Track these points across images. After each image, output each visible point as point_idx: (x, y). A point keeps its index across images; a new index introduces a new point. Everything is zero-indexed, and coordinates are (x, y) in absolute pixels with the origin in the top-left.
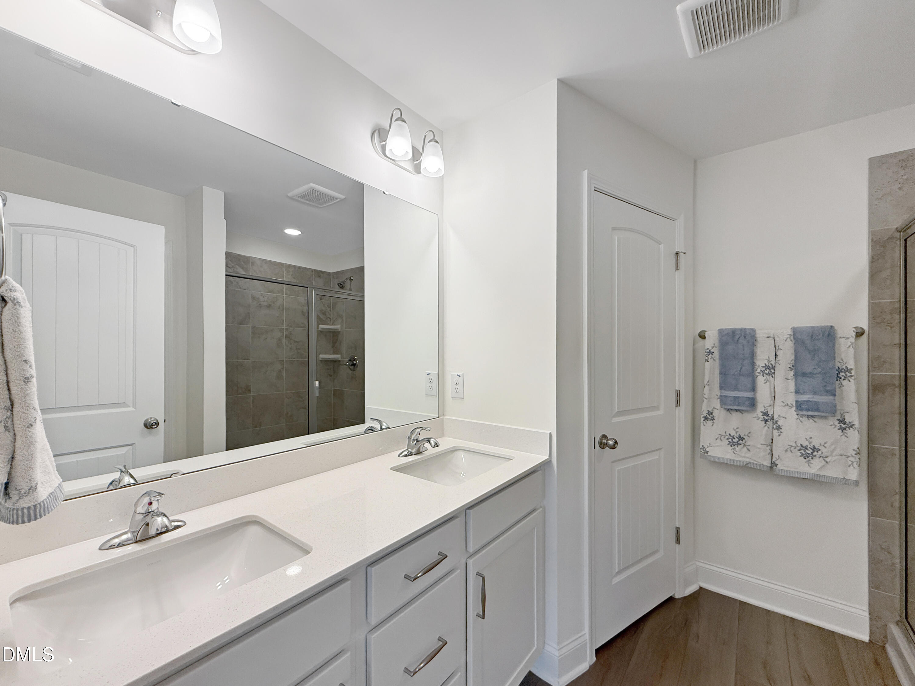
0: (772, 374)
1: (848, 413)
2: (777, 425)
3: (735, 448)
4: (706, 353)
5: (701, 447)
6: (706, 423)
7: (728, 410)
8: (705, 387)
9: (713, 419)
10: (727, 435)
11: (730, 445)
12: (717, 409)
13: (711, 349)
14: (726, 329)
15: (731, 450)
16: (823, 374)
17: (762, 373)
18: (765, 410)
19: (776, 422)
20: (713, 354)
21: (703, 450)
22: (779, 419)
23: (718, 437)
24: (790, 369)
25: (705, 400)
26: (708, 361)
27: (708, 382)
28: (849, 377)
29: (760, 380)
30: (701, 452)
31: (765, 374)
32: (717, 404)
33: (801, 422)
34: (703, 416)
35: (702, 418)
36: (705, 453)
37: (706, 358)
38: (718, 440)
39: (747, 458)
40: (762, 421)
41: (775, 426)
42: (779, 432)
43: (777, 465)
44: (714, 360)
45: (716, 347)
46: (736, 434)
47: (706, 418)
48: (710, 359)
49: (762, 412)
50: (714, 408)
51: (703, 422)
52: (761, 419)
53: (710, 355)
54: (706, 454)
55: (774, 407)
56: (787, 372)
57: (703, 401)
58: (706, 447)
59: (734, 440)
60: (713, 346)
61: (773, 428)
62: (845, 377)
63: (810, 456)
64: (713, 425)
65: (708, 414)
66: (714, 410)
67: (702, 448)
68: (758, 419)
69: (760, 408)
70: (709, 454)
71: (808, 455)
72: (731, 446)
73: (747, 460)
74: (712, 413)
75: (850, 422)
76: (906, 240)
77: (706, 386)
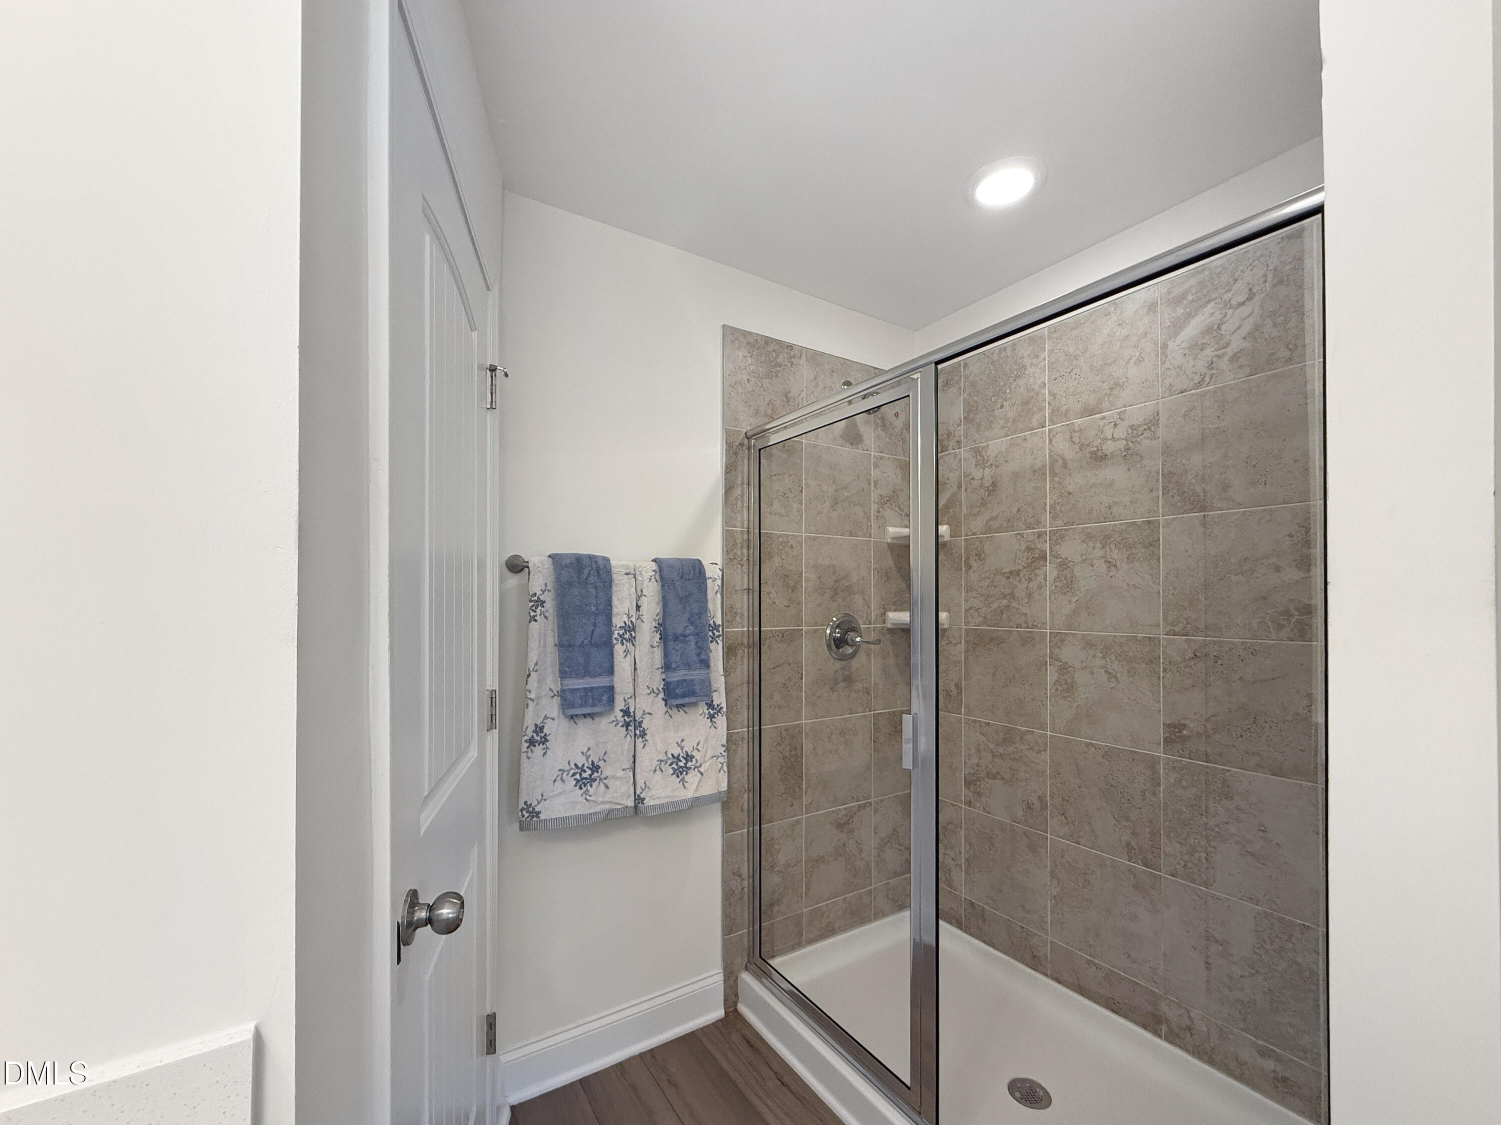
0: (632, 640)
1: (716, 691)
2: (642, 729)
3: (587, 790)
4: (532, 603)
5: (522, 805)
6: (532, 751)
7: (572, 717)
8: (529, 675)
9: (544, 740)
10: (571, 769)
11: (578, 787)
12: (553, 719)
13: (541, 595)
14: (567, 555)
15: (582, 795)
16: (697, 634)
17: (620, 639)
18: (625, 706)
19: (640, 723)
20: (544, 604)
21: (528, 812)
22: (644, 718)
23: (558, 776)
24: (656, 629)
25: (530, 702)
26: (536, 621)
27: (536, 664)
28: (717, 637)
29: (619, 649)
30: (523, 816)
31: (624, 641)
32: (552, 707)
33: (671, 716)
34: (526, 738)
35: (523, 742)
36: (533, 817)
37: (532, 614)
38: (557, 784)
39: (607, 802)
40: (622, 726)
41: (638, 732)
42: (643, 741)
43: (644, 799)
44: (546, 617)
45: (549, 591)
46: (587, 760)
47: (532, 742)
48: (538, 616)
49: (621, 710)
50: (546, 717)
51: (527, 752)
52: (621, 724)
53: (540, 608)
54: (535, 819)
55: (635, 698)
56: (652, 635)
57: (527, 706)
58: (536, 803)
59: (584, 775)
60: (544, 588)
61: (635, 735)
62: (712, 638)
63: (683, 771)
64: (545, 753)
65: (535, 731)
66: (545, 721)
67: (525, 807)
68: (617, 724)
69: (619, 705)
70: (542, 817)
71: (681, 770)
72: (581, 788)
73: (608, 806)
74: (542, 729)
75: (718, 706)
76: (760, 450)
77: (532, 673)
